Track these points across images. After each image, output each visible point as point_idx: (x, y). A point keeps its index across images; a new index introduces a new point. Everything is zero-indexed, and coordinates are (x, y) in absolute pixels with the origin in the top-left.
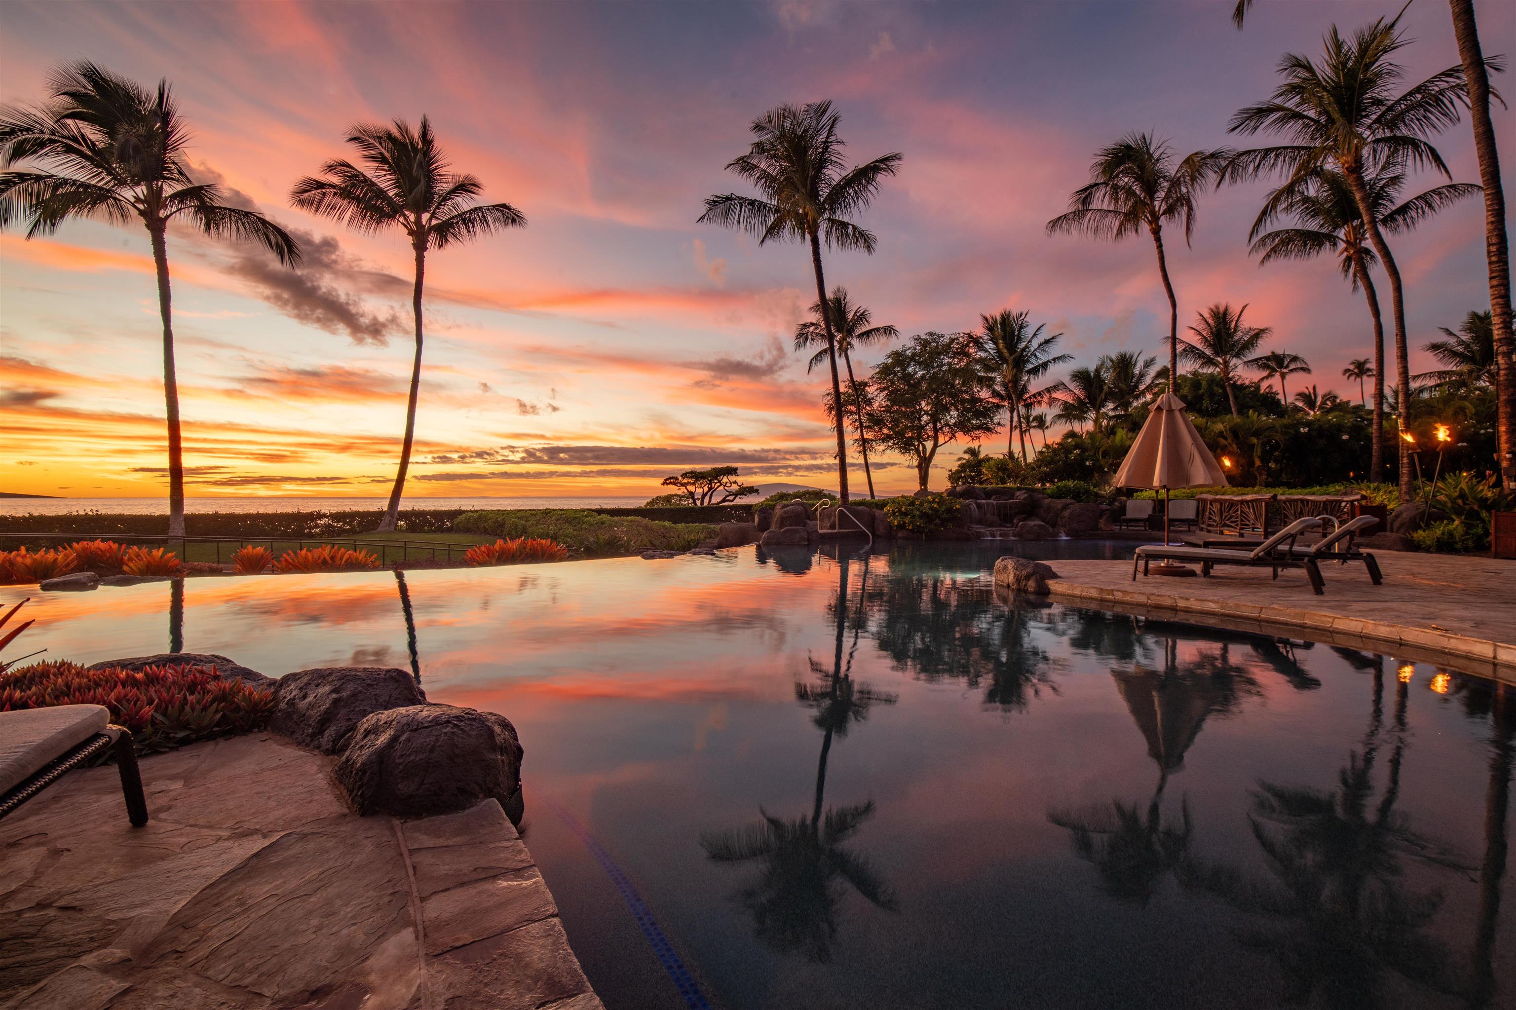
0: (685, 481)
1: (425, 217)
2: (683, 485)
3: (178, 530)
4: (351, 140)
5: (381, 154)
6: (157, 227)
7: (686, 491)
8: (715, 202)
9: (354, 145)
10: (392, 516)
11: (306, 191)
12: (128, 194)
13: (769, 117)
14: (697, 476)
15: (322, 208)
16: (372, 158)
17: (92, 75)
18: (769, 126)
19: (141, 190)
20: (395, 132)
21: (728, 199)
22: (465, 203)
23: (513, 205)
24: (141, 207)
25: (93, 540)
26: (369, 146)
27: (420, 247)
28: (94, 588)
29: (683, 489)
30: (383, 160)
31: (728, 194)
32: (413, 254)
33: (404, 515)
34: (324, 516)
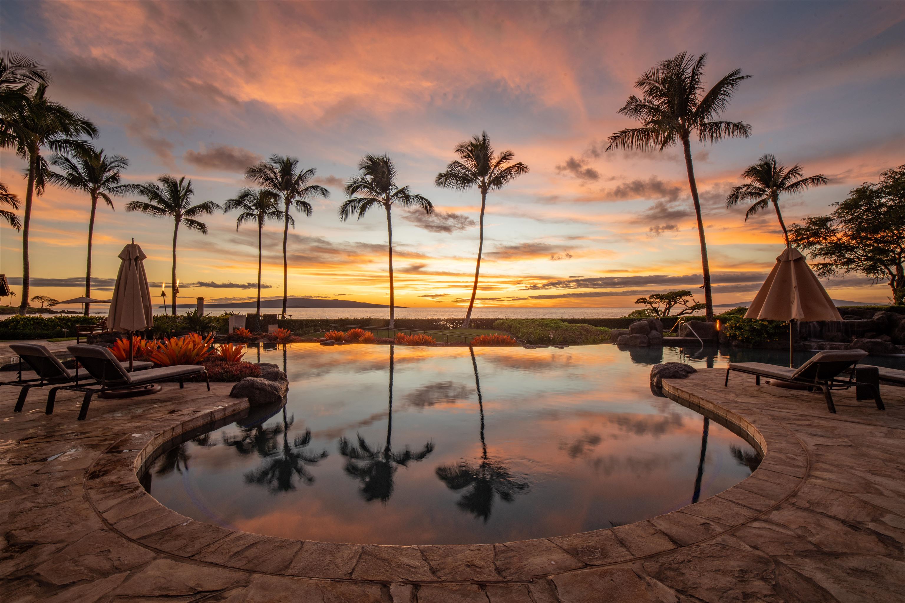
0: (652, 300)
1: (486, 178)
2: (650, 303)
3: (392, 325)
4: (457, 151)
5: (468, 154)
6: (388, 208)
7: (651, 307)
8: (616, 137)
9: (458, 153)
10: (467, 321)
11: (440, 179)
12: (380, 198)
13: (647, 75)
14: (661, 297)
15: (446, 185)
16: (465, 157)
17: (370, 158)
18: (647, 81)
19: (384, 196)
20: (474, 142)
21: (624, 132)
22: (504, 166)
23: (523, 163)
24: (384, 202)
25: (355, 328)
26: (463, 152)
27: (484, 192)
28: (333, 345)
29: (649, 306)
30: (469, 156)
31: (621, 130)
32: (481, 196)
33: (473, 321)
34: (443, 320)
